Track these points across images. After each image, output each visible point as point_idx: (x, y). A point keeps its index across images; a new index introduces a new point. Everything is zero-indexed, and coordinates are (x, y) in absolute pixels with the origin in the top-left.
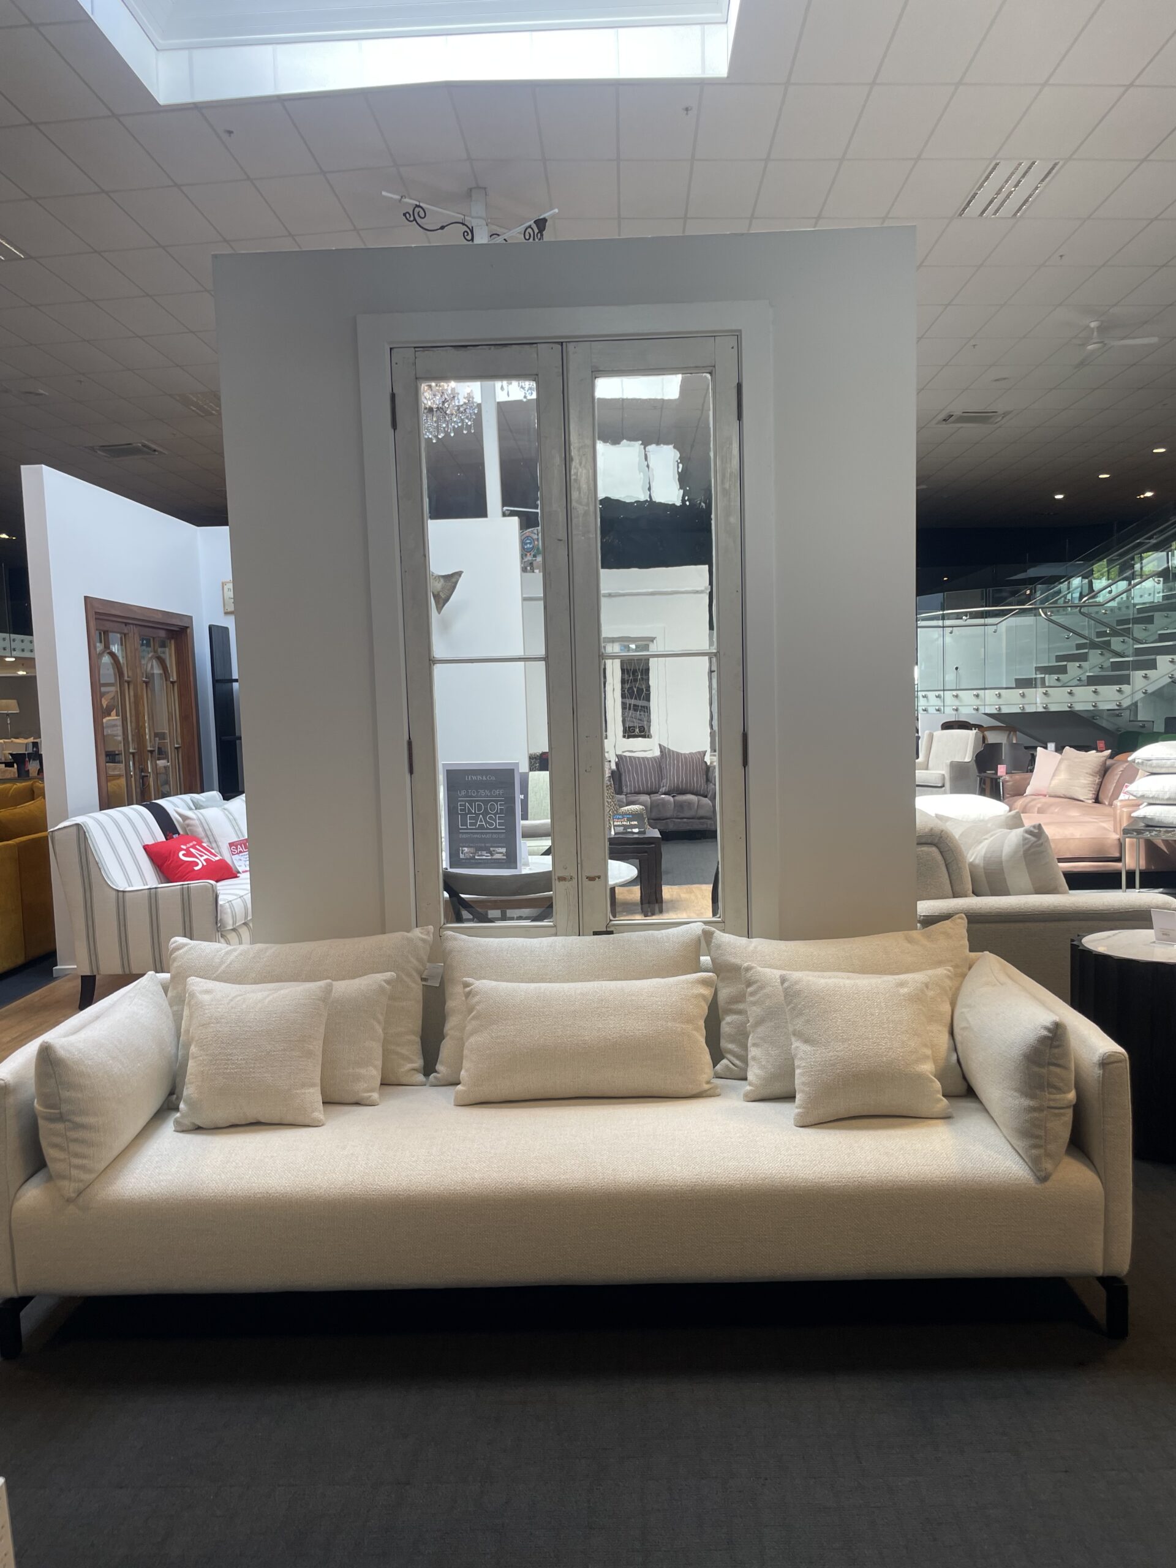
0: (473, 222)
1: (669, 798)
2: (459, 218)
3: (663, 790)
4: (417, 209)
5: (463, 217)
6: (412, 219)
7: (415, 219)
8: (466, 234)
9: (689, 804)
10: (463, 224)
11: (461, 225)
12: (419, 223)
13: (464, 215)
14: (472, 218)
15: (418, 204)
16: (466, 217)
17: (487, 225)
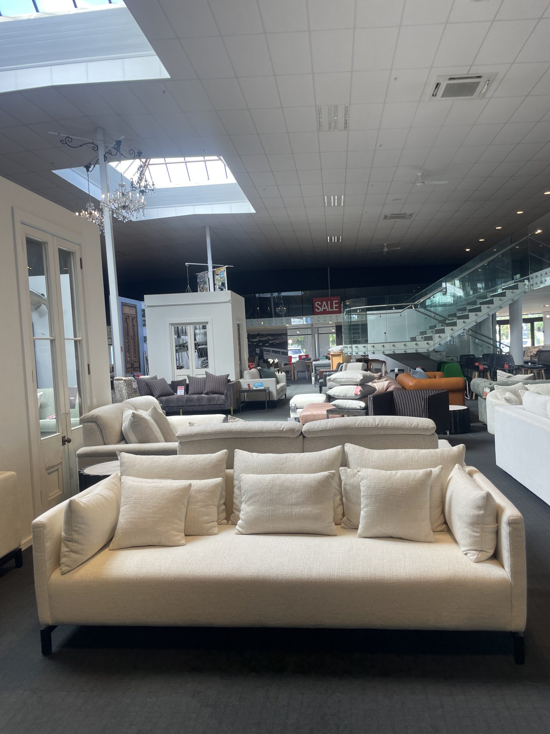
0: (98, 143)
1: (206, 396)
2: (91, 141)
3: (205, 392)
4: (67, 139)
5: (92, 140)
6: (65, 142)
7: (66, 143)
8: (94, 148)
9: (213, 399)
10: (93, 144)
11: (92, 144)
12: (69, 145)
13: (93, 140)
14: (97, 140)
15: (68, 136)
16: (94, 141)
17: (104, 144)
